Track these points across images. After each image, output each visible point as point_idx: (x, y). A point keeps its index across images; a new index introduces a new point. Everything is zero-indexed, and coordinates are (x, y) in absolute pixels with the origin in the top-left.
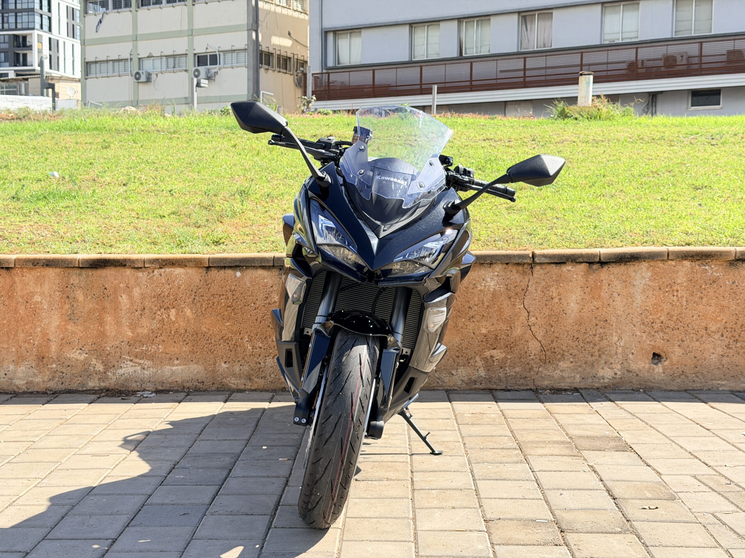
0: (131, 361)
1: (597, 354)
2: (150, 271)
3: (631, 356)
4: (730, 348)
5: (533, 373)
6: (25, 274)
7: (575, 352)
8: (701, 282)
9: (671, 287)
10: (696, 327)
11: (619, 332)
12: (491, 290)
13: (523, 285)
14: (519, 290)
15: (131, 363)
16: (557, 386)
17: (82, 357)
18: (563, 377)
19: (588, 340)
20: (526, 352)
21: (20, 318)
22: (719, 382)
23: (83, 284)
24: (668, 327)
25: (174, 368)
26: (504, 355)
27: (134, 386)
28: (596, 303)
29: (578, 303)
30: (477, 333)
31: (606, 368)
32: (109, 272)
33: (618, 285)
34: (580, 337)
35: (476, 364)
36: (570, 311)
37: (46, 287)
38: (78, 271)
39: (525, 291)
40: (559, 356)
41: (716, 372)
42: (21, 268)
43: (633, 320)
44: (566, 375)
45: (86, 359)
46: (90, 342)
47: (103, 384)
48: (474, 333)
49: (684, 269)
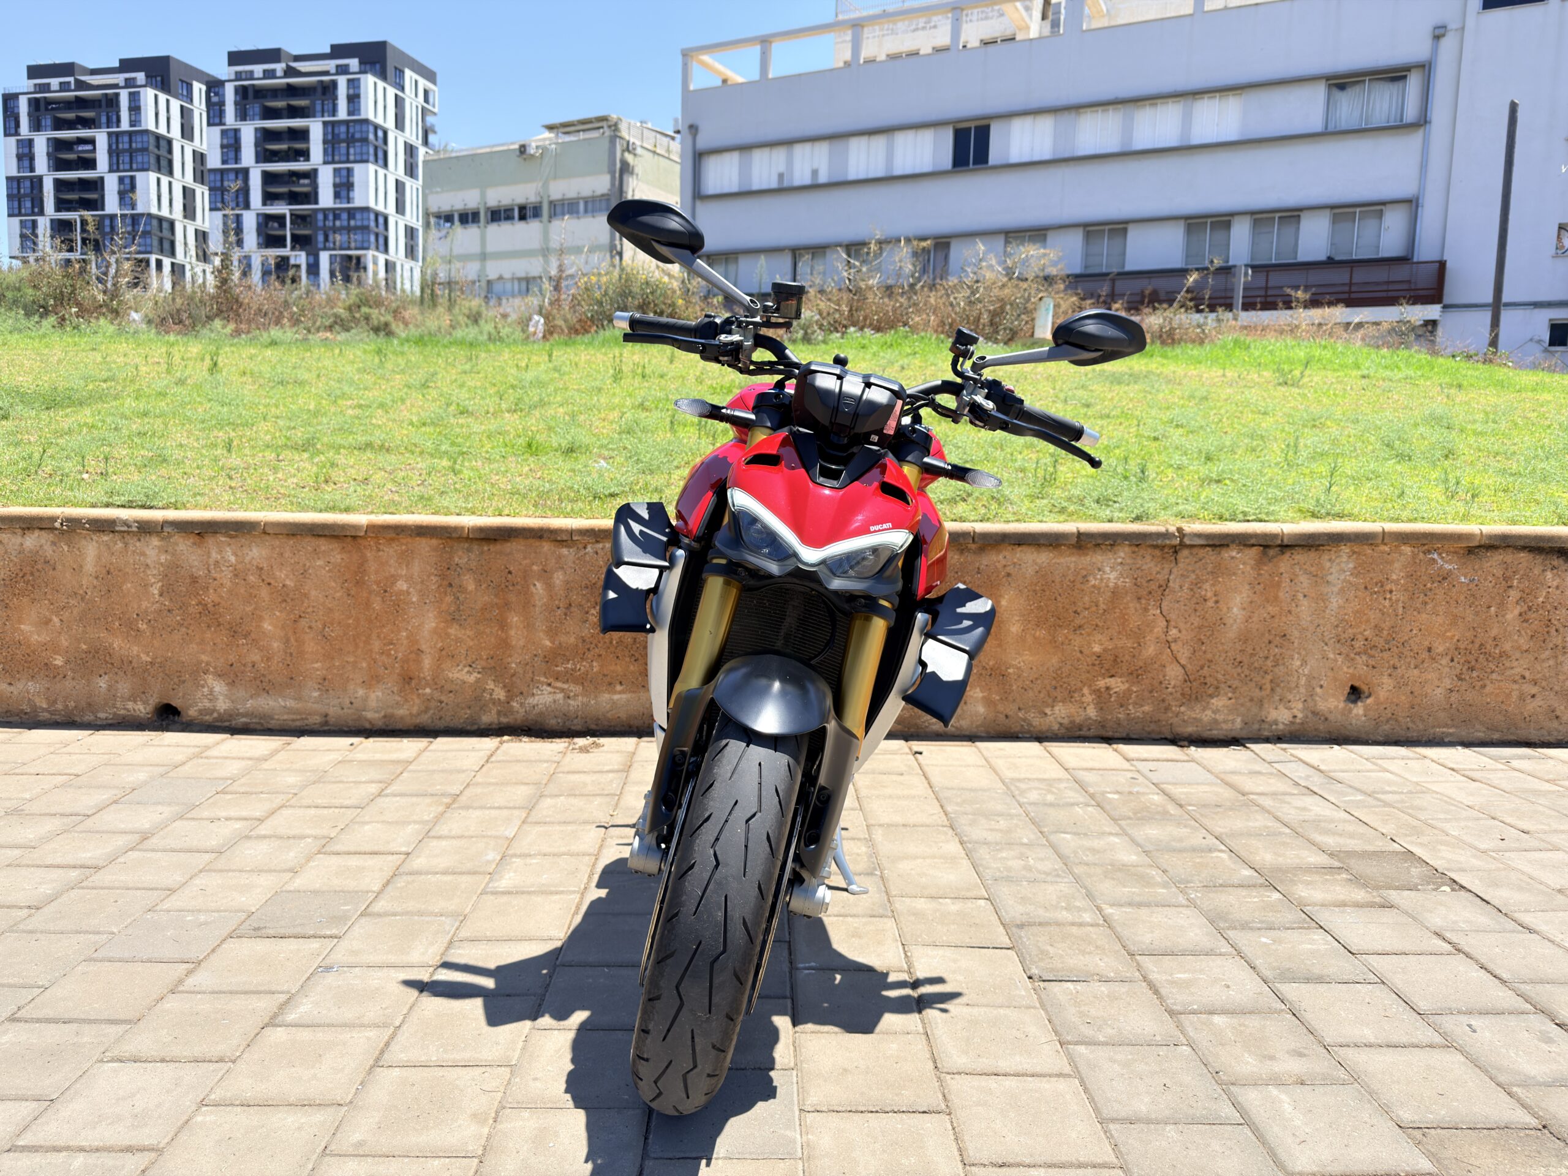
0: (549, 685)
1: (1268, 686)
2: (581, 546)
3: (1318, 690)
4: (1460, 679)
5: (1170, 715)
6: (381, 547)
7: (1236, 683)
8: (1425, 578)
9: (1382, 586)
10: (1415, 648)
11: (1304, 653)
12: (1111, 585)
13: (1162, 578)
14: (1153, 586)
15: (549, 689)
16: (1206, 734)
17: (472, 679)
18: (1216, 721)
19: (1256, 665)
20: (1161, 683)
21: (374, 616)
22: (1445, 730)
23: (473, 565)
24: (1375, 646)
25: (616, 697)
26: (1127, 685)
27: (552, 723)
28: (1271, 608)
29: (1244, 609)
30: (1086, 651)
31: (1281, 707)
32: (514, 547)
33: (1304, 580)
34: (1246, 661)
35: (1084, 699)
36: (1231, 621)
37: (416, 568)
38: (466, 545)
39: (1164, 587)
40: (1211, 691)
41: (1442, 715)
42: (376, 537)
43: (1326, 634)
44: (1220, 717)
45: (478, 681)
46: (484, 656)
47: (504, 720)
48: (1081, 652)
49: (1402, 558)
